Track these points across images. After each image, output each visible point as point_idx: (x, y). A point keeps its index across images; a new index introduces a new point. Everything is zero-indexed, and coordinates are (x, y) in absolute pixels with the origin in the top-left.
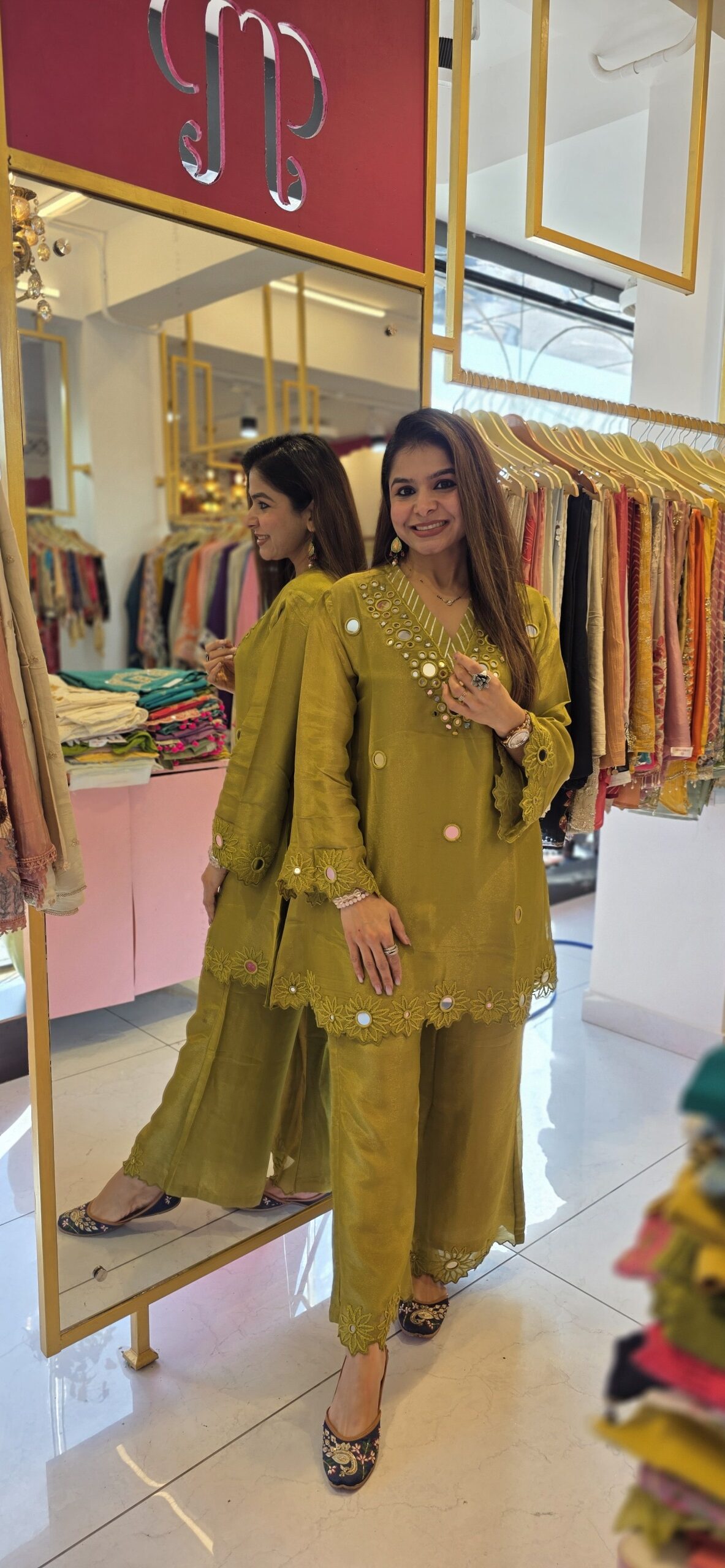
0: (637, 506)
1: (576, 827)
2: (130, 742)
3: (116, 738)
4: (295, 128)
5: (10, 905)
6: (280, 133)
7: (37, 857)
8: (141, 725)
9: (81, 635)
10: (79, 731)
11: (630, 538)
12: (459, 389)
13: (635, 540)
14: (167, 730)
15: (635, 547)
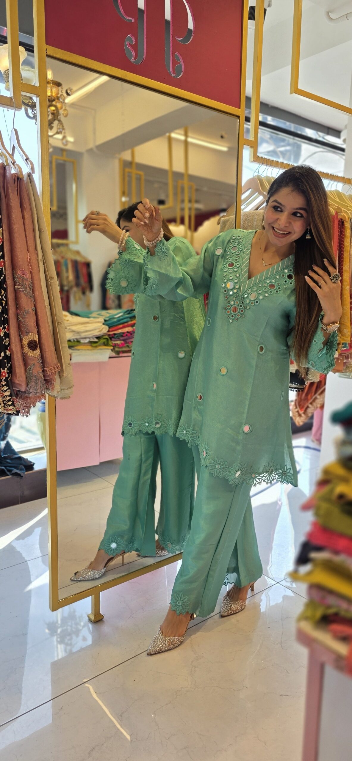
0: (343, 222)
1: (311, 378)
2: (100, 341)
3: (93, 339)
4: (179, 39)
5: (38, 389)
6: (172, 41)
7: (52, 368)
8: (105, 333)
9: (80, 299)
10: (75, 335)
11: (339, 238)
12: (256, 165)
13: (342, 239)
14: (117, 337)
15: (342, 242)
